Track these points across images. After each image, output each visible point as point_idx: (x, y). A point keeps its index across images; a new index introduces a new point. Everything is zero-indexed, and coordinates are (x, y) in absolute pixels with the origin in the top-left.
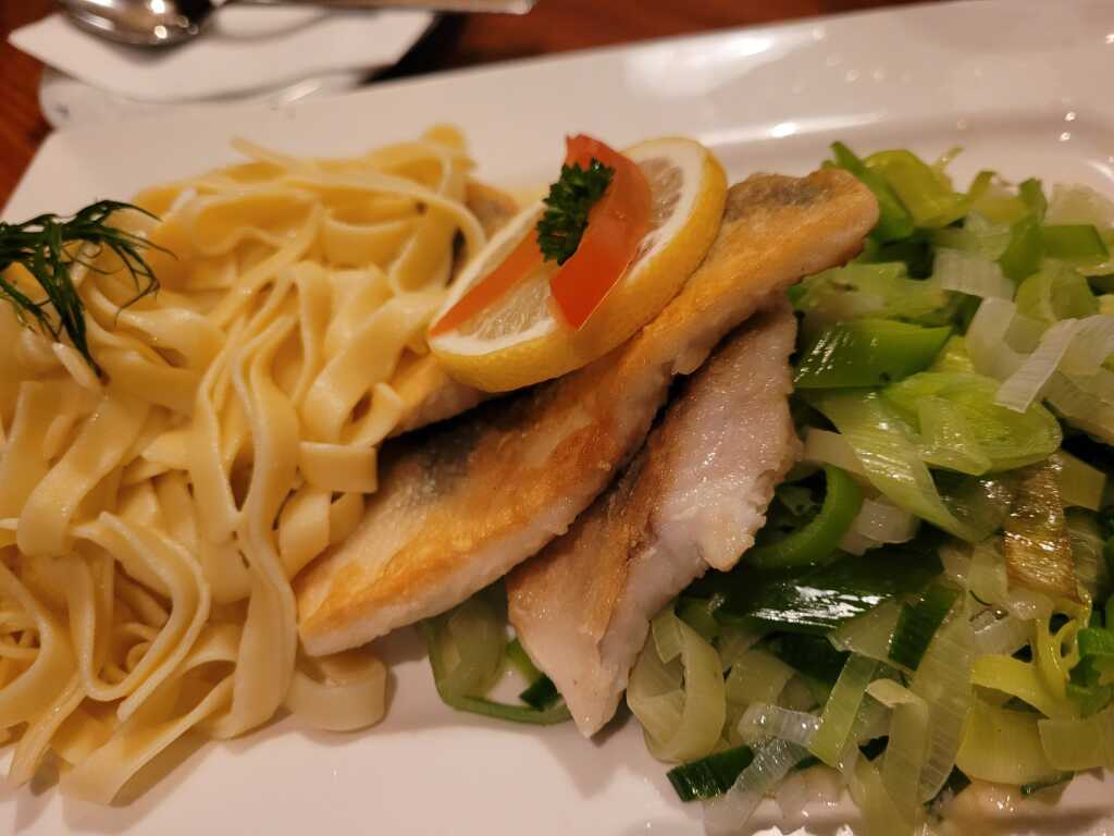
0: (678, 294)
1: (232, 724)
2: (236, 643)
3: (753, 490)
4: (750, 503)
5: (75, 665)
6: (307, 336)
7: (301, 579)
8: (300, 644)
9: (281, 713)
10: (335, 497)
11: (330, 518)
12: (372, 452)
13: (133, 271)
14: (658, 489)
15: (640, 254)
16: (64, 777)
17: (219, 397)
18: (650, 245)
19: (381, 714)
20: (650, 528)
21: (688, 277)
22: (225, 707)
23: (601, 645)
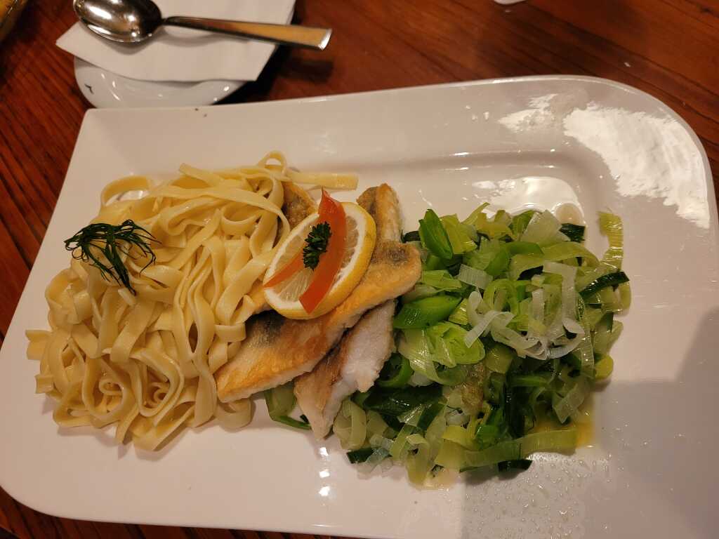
0: (349, 296)
1: (195, 422)
2: (195, 394)
3: (376, 365)
4: (374, 369)
5: (135, 401)
6: (216, 277)
7: (216, 375)
8: (218, 399)
9: (213, 418)
10: (229, 344)
11: (228, 353)
12: (243, 326)
13: (144, 252)
14: (342, 361)
15: (335, 281)
16: (135, 439)
17: (183, 303)
18: (340, 277)
19: (249, 421)
20: (339, 374)
21: (354, 289)
22: (192, 416)
23: (323, 412)
